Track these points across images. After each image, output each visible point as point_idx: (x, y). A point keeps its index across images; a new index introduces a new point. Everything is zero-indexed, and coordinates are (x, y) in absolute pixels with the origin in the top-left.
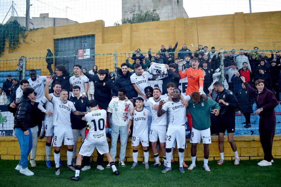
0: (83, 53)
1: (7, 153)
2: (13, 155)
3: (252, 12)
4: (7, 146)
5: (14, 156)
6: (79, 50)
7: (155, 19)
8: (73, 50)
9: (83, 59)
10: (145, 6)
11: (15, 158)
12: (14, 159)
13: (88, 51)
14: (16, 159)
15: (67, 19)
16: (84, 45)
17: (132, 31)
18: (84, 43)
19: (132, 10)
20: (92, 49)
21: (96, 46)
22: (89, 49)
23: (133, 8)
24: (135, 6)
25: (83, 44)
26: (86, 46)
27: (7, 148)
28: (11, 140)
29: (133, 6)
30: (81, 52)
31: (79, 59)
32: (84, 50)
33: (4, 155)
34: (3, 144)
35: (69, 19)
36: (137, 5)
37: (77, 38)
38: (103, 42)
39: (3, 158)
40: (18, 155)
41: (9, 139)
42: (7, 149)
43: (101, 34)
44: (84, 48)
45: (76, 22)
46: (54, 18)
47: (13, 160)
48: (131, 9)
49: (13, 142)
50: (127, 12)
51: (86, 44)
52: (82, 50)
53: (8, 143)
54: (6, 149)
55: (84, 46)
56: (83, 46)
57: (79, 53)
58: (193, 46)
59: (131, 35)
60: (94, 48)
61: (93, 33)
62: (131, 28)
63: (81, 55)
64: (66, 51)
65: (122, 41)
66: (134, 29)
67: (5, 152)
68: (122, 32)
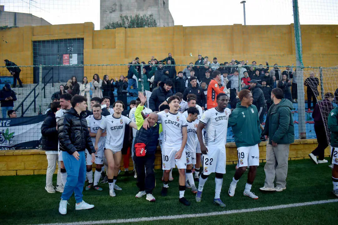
0: (69, 59)
1: (25, 168)
3: (246, 25)
4: (25, 160)
5: (33, 171)
6: (64, 55)
7: (153, 24)
8: (56, 55)
9: (69, 65)
10: (128, 6)
12: (33, 174)
13: (75, 57)
14: (35, 174)
15: (30, 15)
17: (126, 37)
18: (70, 47)
19: (113, 9)
20: (80, 54)
21: (85, 50)
22: (76, 55)
23: (113, 7)
24: (115, 5)
25: (68, 48)
28: (30, 154)
29: (114, 4)
30: (67, 57)
31: (64, 65)
32: (70, 55)
34: (20, 158)
35: (33, 15)
36: (118, 4)
37: (61, 40)
38: (93, 47)
40: (37, 169)
41: (27, 153)
42: (25, 164)
43: (91, 38)
44: (70, 53)
45: (41, 18)
46: (15, 13)
48: (111, 8)
50: (107, 12)
51: (72, 48)
52: (68, 55)
53: (26, 157)
54: (23, 163)
55: (71, 51)
56: (69, 51)
57: (64, 59)
58: (191, 55)
59: (126, 41)
60: (83, 54)
61: (82, 37)
62: (126, 33)
63: (66, 61)
64: (49, 55)
65: (115, 47)
66: (129, 34)
67: (22, 166)
68: (115, 38)
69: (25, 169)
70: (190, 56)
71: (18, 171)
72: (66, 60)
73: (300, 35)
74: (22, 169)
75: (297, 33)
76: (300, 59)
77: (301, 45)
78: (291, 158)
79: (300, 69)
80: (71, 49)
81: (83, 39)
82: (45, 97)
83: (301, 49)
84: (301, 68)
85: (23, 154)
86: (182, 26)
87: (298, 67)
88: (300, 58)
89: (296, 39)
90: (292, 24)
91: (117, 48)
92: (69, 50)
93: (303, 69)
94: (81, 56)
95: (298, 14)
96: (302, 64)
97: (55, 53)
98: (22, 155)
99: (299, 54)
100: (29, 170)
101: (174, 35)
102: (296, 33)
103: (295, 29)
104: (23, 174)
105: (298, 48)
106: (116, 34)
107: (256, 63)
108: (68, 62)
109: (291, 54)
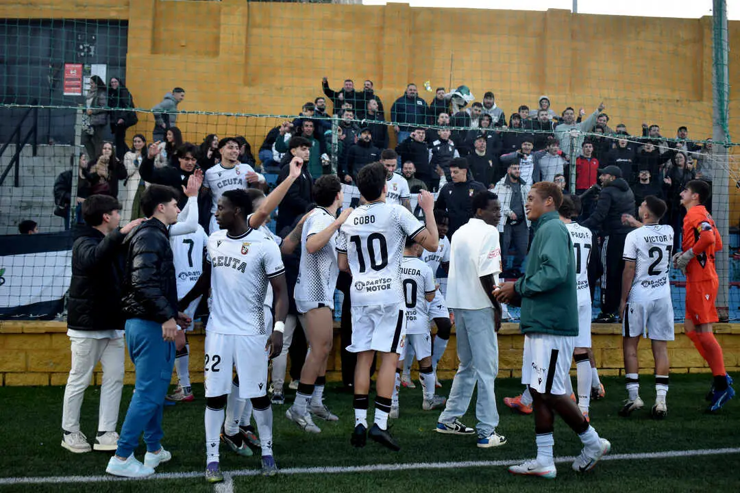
0: (79, 76)
1: (27, 367)
2: (45, 373)
4: (26, 346)
5: (47, 376)
6: (67, 66)
8: (45, 63)
9: (80, 94)
11: (50, 380)
12: (48, 384)
14: (52, 384)
16: (86, 50)
17: (250, 25)
18: (85, 45)
20: (117, 64)
21: (131, 56)
22: (104, 66)
25: (81, 47)
26: (92, 53)
27: (26, 353)
28: (43, 331)
30: (75, 71)
31: (65, 94)
32: (86, 65)
33: (17, 373)
34: (14, 343)
37: (58, 23)
38: (155, 48)
39: (12, 380)
40: (59, 372)
41: (36, 328)
42: (27, 357)
43: (148, 24)
44: (87, 60)
47: (46, 388)
49: (47, 337)
51: (92, 48)
52: (80, 66)
53: (31, 340)
54: (22, 355)
55: (88, 55)
56: (83, 54)
57: (67, 76)
58: (429, 89)
59: (248, 36)
60: (124, 65)
61: (122, 17)
62: (249, 15)
63: (73, 83)
64: (24, 62)
65: (216, 53)
66: (258, 18)
67: (18, 364)
68: (218, 26)
69: (26, 371)
70: (426, 89)
71: (7, 376)
72: (72, 80)
73: (726, 62)
74: (19, 370)
75: (719, 56)
76: (721, 121)
77: (726, 89)
78: (689, 368)
79: (722, 146)
80: (89, 50)
81: (125, 23)
82: (16, 184)
83: (726, 98)
84: (725, 147)
85: (25, 331)
86: (408, 4)
87: (717, 143)
88: (723, 119)
89: (715, 71)
90: (704, 18)
91: (222, 55)
92: (82, 51)
93: (728, 149)
94: (119, 70)
95: (723, 8)
96: (728, 136)
97: (41, 58)
98: (23, 333)
99: (721, 110)
100: (37, 372)
101: (382, 28)
102: (716, 55)
103: (713, 36)
104: (21, 384)
105: (720, 95)
106: (222, 17)
107: (608, 119)
108: (79, 86)
109: (699, 101)
